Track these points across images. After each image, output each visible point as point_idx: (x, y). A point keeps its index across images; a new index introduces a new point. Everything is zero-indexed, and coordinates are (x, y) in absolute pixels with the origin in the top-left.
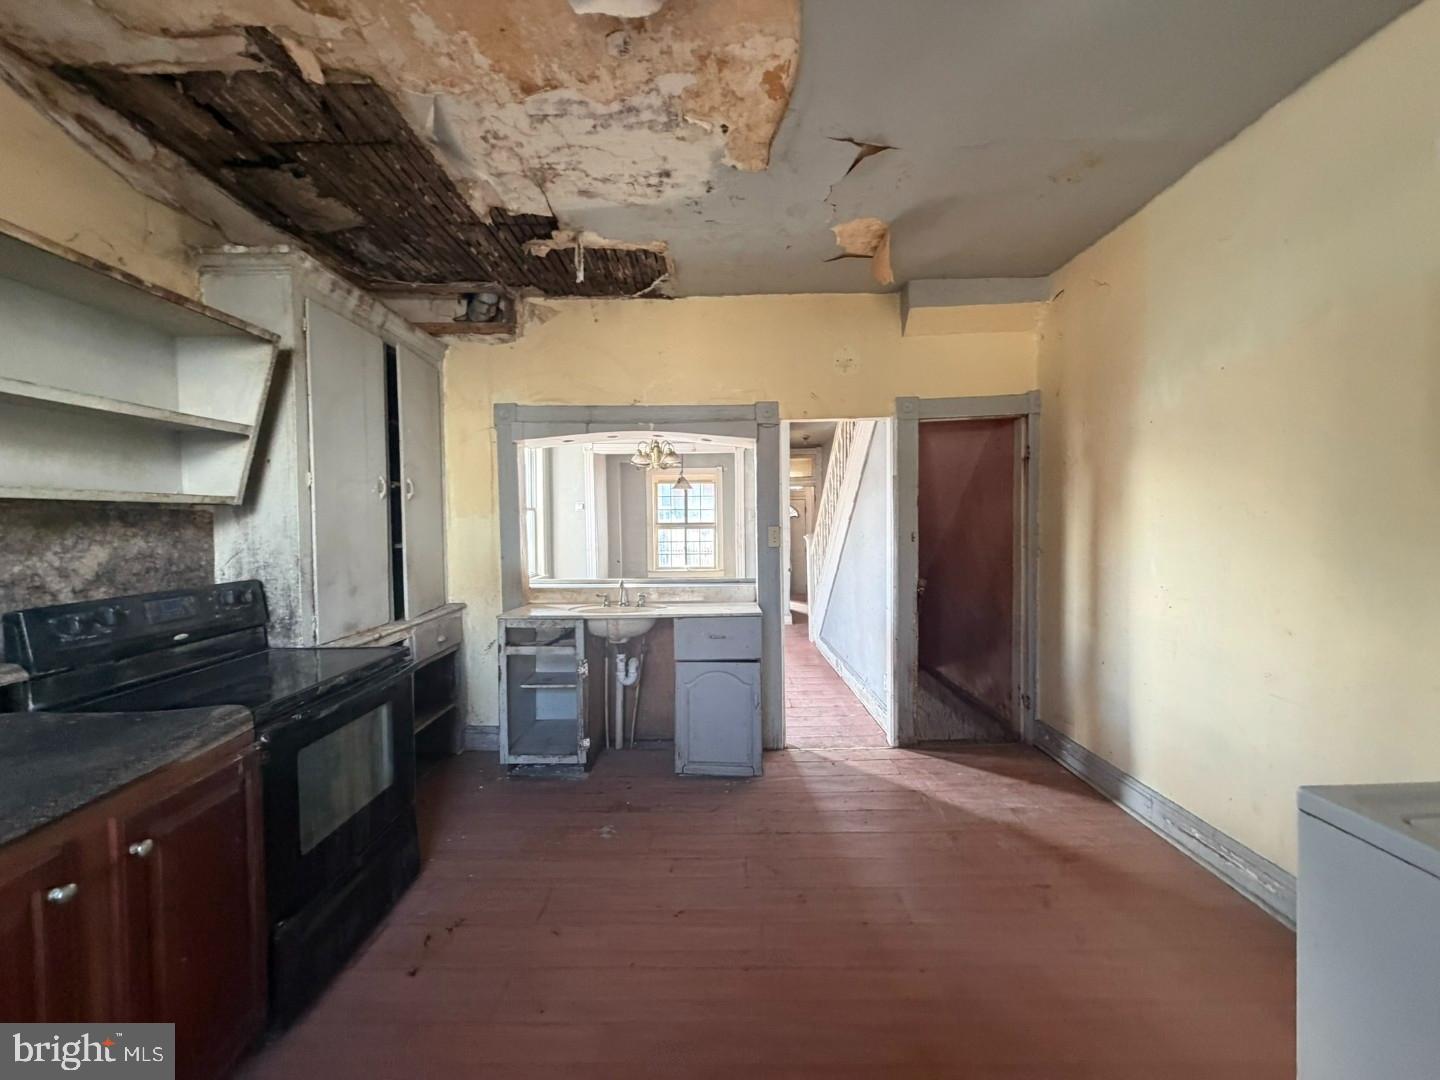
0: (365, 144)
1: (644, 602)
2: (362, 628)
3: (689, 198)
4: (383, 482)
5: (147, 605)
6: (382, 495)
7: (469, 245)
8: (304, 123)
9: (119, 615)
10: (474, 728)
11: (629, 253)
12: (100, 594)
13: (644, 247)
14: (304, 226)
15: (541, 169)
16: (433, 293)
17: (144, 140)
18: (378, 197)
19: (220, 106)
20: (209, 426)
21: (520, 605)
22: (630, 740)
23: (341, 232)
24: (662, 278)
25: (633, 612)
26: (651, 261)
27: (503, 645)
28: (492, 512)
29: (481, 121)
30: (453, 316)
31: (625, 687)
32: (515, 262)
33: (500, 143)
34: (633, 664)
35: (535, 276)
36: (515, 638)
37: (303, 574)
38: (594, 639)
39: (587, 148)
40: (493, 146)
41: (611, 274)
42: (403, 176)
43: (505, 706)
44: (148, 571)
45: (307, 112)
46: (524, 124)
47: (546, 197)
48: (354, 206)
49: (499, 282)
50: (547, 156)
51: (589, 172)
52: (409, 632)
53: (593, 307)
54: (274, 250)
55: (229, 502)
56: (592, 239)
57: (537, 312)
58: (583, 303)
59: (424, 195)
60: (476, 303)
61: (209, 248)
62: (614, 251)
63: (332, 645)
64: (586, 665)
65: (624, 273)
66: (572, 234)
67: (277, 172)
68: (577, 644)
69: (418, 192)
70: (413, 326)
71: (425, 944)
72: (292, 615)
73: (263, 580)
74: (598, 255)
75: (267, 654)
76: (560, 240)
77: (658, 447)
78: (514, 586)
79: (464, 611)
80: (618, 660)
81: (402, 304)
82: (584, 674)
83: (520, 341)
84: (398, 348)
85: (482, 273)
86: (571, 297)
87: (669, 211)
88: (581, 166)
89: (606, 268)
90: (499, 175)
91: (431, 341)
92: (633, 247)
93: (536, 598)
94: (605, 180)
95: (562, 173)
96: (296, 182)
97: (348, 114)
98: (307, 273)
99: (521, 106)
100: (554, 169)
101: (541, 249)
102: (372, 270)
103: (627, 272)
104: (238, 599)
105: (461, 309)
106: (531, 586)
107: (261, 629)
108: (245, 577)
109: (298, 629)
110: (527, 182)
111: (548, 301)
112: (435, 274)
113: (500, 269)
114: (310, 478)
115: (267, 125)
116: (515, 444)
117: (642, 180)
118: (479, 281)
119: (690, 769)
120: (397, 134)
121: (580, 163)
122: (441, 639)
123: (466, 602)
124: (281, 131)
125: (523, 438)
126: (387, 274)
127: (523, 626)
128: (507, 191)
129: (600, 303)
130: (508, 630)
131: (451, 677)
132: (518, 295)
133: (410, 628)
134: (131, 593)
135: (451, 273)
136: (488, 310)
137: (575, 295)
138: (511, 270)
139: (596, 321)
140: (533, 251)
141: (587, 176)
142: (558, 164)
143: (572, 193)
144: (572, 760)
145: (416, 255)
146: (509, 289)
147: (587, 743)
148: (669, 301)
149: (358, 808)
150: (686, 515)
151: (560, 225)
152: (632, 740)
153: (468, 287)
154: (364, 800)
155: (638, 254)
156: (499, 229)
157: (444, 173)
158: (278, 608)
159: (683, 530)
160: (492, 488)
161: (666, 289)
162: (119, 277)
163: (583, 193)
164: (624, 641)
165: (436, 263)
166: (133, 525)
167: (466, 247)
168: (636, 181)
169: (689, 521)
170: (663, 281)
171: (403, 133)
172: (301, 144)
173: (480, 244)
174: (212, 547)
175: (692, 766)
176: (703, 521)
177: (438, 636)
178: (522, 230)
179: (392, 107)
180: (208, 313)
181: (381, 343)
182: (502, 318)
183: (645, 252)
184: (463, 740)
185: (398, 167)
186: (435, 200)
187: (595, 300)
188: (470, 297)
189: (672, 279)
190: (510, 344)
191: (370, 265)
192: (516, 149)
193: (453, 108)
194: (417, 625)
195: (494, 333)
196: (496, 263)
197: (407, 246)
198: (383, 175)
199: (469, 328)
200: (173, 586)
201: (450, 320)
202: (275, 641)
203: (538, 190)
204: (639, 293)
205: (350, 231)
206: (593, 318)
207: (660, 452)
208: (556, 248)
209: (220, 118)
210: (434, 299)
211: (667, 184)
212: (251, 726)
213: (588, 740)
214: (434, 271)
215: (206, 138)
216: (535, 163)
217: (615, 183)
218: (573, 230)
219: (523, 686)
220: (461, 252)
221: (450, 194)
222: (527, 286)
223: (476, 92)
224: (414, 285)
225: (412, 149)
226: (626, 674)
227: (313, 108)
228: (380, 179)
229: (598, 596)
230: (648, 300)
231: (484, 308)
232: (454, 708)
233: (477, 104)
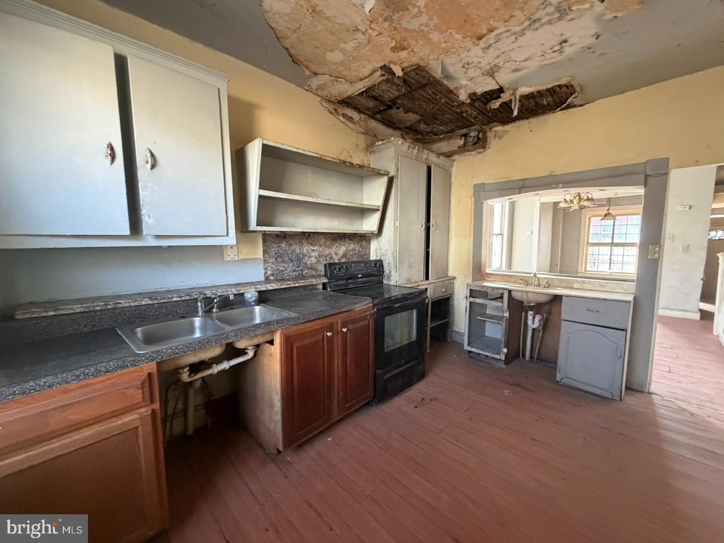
0: (419, 88)
1: (549, 286)
2: (413, 281)
3: (582, 48)
4: (424, 224)
5: (353, 265)
6: (423, 228)
7: (462, 113)
8: (399, 90)
9: (346, 267)
10: (456, 332)
11: (548, 90)
12: (343, 260)
13: (558, 84)
14: (401, 126)
15: (491, 68)
16: (449, 138)
17: (357, 114)
18: (424, 107)
19: (376, 95)
20: (369, 207)
21: (480, 280)
22: (534, 358)
23: (414, 124)
24: (573, 96)
25: (540, 290)
26: (564, 89)
27: (468, 297)
28: (470, 235)
29: (461, 60)
30: (458, 146)
31: (534, 330)
32: (485, 114)
33: (470, 66)
34: (538, 318)
35: (495, 117)
36: (475, 294)
37: (394, 258)
38: (515, 301)
39: (513, 49)
40: (467, 69)
41: (539, 104)
42: (433, 95)
43: (467, 324)
44: (354, 254)
45: (399, 86)
46: (480, 53)
47: (495, 80)
48: (417, 113)
49: (478, 125)
50: (493, 62)
51: (516, 59)
52: (430, 285)
53: (529, 124)
54: (390, 140)
55: (374, 232)
56: (524, 90)
57: (498, 134)
58: (524, 123)
59: (441, 99)
60: (468, 137)
61: (373, 145)
62: (539, 92)
63: (402, 285)
64: (508, 312)
65: (547, 100)
66: (511, 92)
67: (392, 110)
68: (504, 302)
69: (439, 99)
70: (440, 154)
71: (422, 400)
72: (390, 273)
73: (383, 259)
74: (529, 97)
75: (383, 286)
76: (505, 97)
77: (579, 195)
78: (478, 271)
79: (455, 280)
80: (528, 314)
81: (436, 146)
82: (506, 316)
83: (489, 151)
84: (432, 166)
85: (471, 124)
86: (517, 121)
87: (570, 60)
88: (512, 59)
89: (536, 102)
90: (471, 79)
91: (447, 160)
92: (550, 86)
93: (489, 278)
94: (525, 60)
95: (501, 66)
96: (397, 111)
97: (412, 80)
98: (400, 145)
99: (478, 46)
100: (498, 66)
101: (496, 104)
102: (426, 135)
103: (549, 100)
104: (375, 265)
105: (462, 142)
106: (487, 272)
107: (381, 277)
108: (378, 258)
109: (392, 278)
110: (484, 77)
111: (504, 127)
112: (450, 130)
113: (478, 119)
114: (397, 223)
115: (388, 95)
116: (482, 203)
117: (549, 51)
118: (469, 127)
119: (565, 381)
120: (429, 80)
121: (511, 58)
122: (443, 290)
123: (456, 276)
124: (392, 95)
125: (486, 199)
126: (430, 135)
127: (478, 289)
128: (476, 84)
129: (534, 121)
130: (471, 290)
131: (448, 308)
132: (488, 129)
133: (431, 283)
134: (350, 261)
135: (456, 127)
136: (473, 140)
137: (519, 120)
138: (483, 118)
139: (531, 131)
140: (491, 106)
141: (516, 62)
142: (499, 63)
143: (508, 73)
144: (497, 357)
145: (441, 124)
146: (483, 127)
147: (505, 350)
148: (580, 108)
149: (403, 344)
150: (613, 238)
151: (504, 90)
152: (535, 358)
153: (464, 131)
154: (405, 342)
155: (554, 88)
156: (475, 102)
157: (448, 88)
158: (387, 271)
159: (610, 247)
160: (470, 224)
161: (577, 102)
162: (348, 164)
163: (515, 71)
164: (532, 304)
165: (449, 124)
166: (351, 240)
167: (460, 114)
168: (545, 53)
169: (614, 242)
170: (574, 98)
171: (431, 79)
172: (398, 98)
173: (467, 111)
174: (370, 247)
175: (567, 380)
176: (627, 242)
177: (442, 288)
178: (486, 99)
179: (426, 71)
180: (369, 169)
181: (426, 166)
182: (480, 141)
183: (559, 86)
184: (451, 337)
185: (431, 92)
186: (446, 100)
187: (531, 120)
188: (465, 135)
189: (580, 95)
190: (483, 154)
191: (424, 133)
192: (478, 65)
193: (448, 61)
194: (433, 283)
195: (475, 150)
196: (476, 117)
197: (438, 122)
198: (426, 98)
199: (465, 150)
200: (360, 260)
201: (456, 148)
202: (385, 282)
203: (491, 78)
204: (559, 109)
205: (416, 123)
206: (529, 130)
207: (580, 199)
208: (504, 101)
209: (376, 99)
210: (450, 140)
211: (566, 46)
212: (372, 305)
213: (506, 349)
214: (449, 128)
215: (372, 107)
216: (488, 67)
217: (532, 59)
218: (512, 90)
219: (478, 318)
220: (459, 117)
221: (452, 95)
222: (492, 123)
223: (457, 50)
224: (442, 137)
225: (435, 83)
226: (534, 322)
227: (401, 84)
228: (425, 99)
229: (521, 279)
230: (565, 111)
231: (472, 139)
232: (448, 321)
233: (459, 55)
